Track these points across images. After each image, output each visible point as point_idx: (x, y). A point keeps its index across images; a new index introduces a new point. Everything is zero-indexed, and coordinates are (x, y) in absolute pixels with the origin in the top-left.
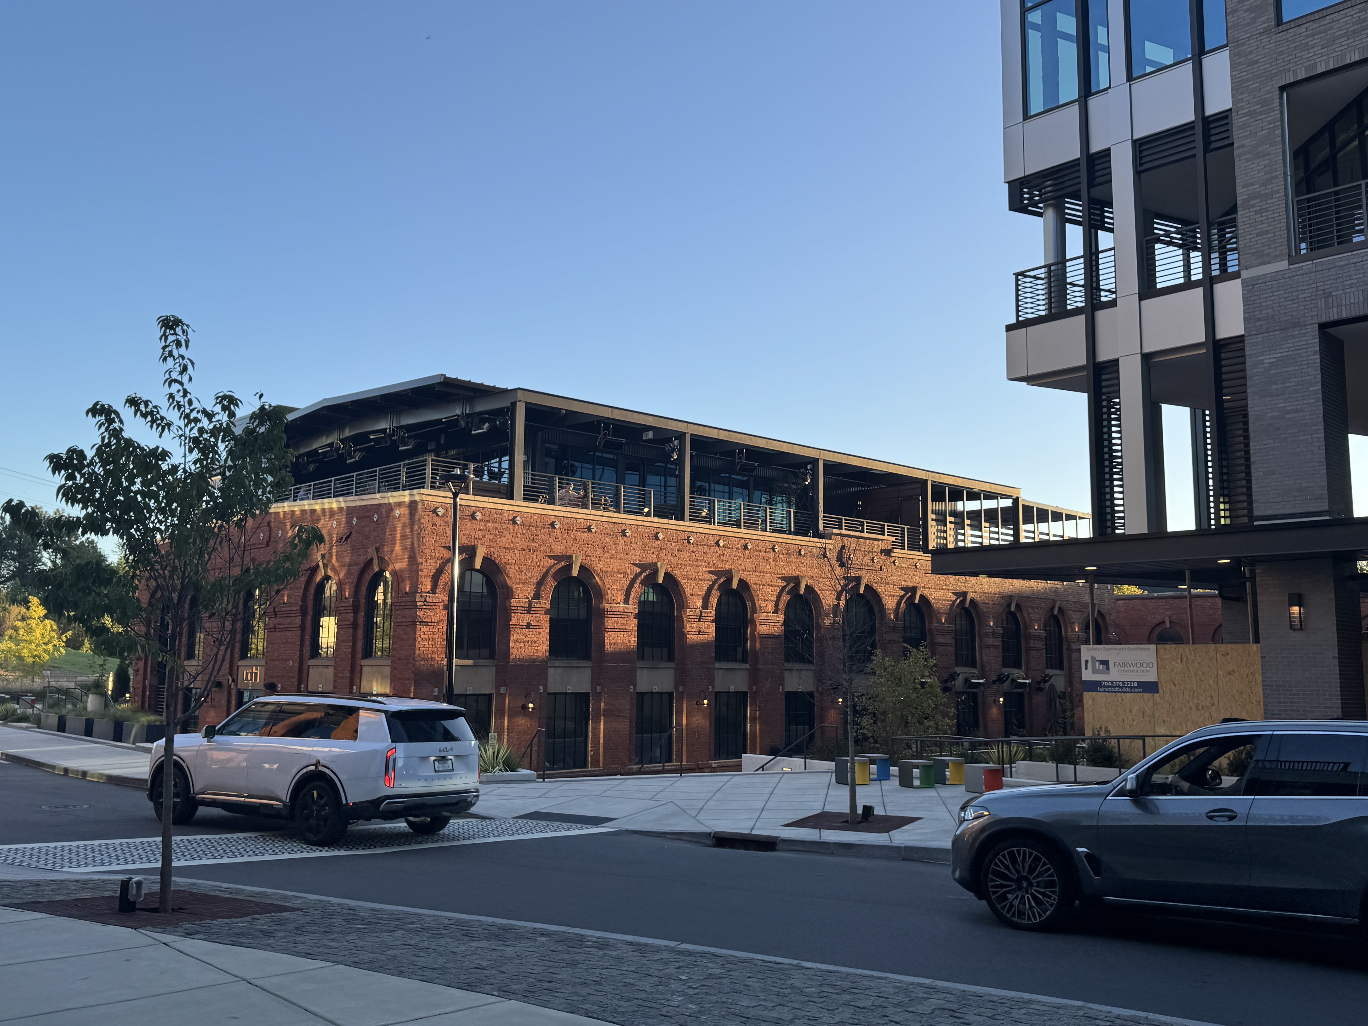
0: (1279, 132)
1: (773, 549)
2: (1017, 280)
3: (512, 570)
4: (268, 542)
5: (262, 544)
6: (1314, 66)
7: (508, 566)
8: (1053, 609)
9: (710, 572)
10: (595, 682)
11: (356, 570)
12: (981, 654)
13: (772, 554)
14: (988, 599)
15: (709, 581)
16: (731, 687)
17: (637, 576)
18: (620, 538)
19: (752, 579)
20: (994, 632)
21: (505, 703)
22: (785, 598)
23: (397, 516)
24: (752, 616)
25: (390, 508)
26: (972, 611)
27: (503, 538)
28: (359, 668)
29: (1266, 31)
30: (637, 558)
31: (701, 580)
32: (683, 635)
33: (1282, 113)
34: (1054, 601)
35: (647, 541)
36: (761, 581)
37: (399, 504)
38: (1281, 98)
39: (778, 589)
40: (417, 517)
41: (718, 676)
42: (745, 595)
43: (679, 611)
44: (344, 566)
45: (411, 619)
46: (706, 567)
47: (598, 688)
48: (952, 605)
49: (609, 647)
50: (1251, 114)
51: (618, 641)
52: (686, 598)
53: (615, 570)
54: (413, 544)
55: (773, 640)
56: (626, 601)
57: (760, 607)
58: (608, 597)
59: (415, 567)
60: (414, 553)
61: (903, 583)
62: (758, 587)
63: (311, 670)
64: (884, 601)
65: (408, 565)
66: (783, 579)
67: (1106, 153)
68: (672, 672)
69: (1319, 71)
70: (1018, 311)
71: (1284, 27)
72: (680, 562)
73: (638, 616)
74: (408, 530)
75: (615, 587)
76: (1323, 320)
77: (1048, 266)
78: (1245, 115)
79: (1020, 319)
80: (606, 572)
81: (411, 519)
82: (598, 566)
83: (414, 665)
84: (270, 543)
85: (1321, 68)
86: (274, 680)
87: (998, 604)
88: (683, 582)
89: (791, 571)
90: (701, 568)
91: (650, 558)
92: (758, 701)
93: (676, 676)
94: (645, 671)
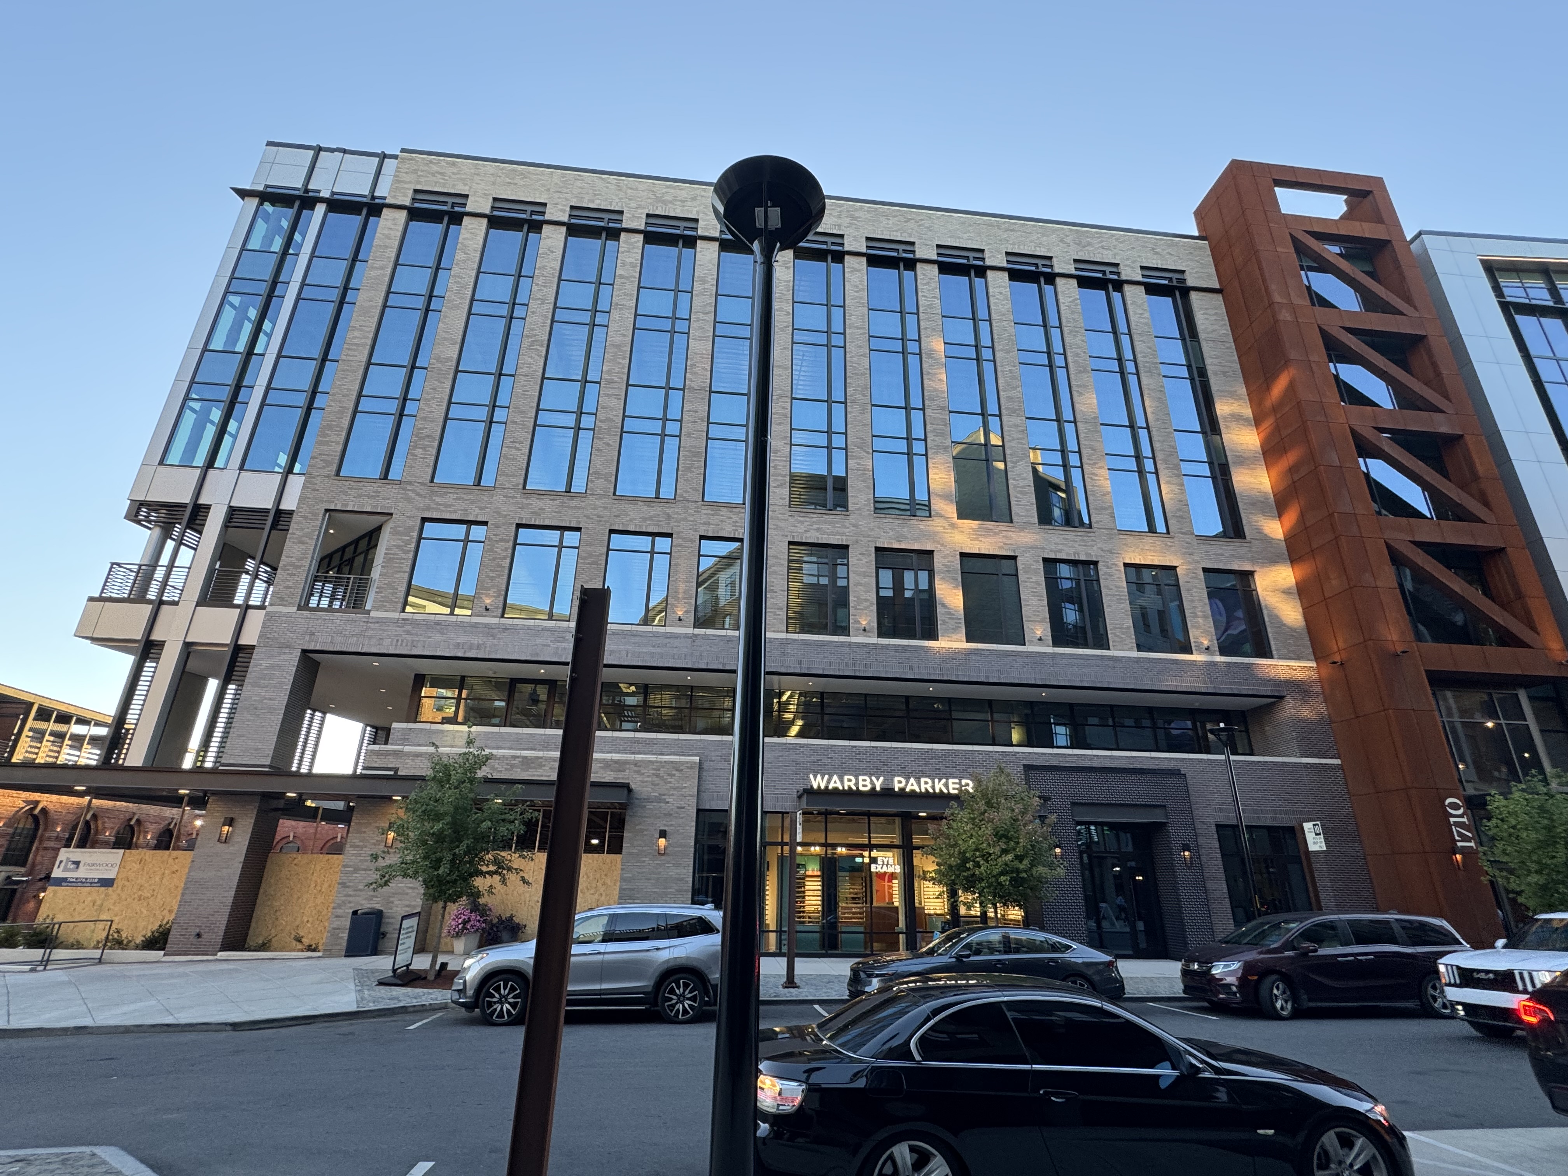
0: (317, 533)
2: (112, 567)
6: (347, 505)
14: (61, 810)
29: (328, 476)
33: (322, 523)
38: (325, 515)
48: (18, 812)
50: (305, 518)
67: (208, 507)
69: (348, 509)
70: (103, 589)
71: (338, 478)
76: (305, 648)
77: (140, 566)
78: (301, 517)
79: (104, 595)
85: (350, 508)
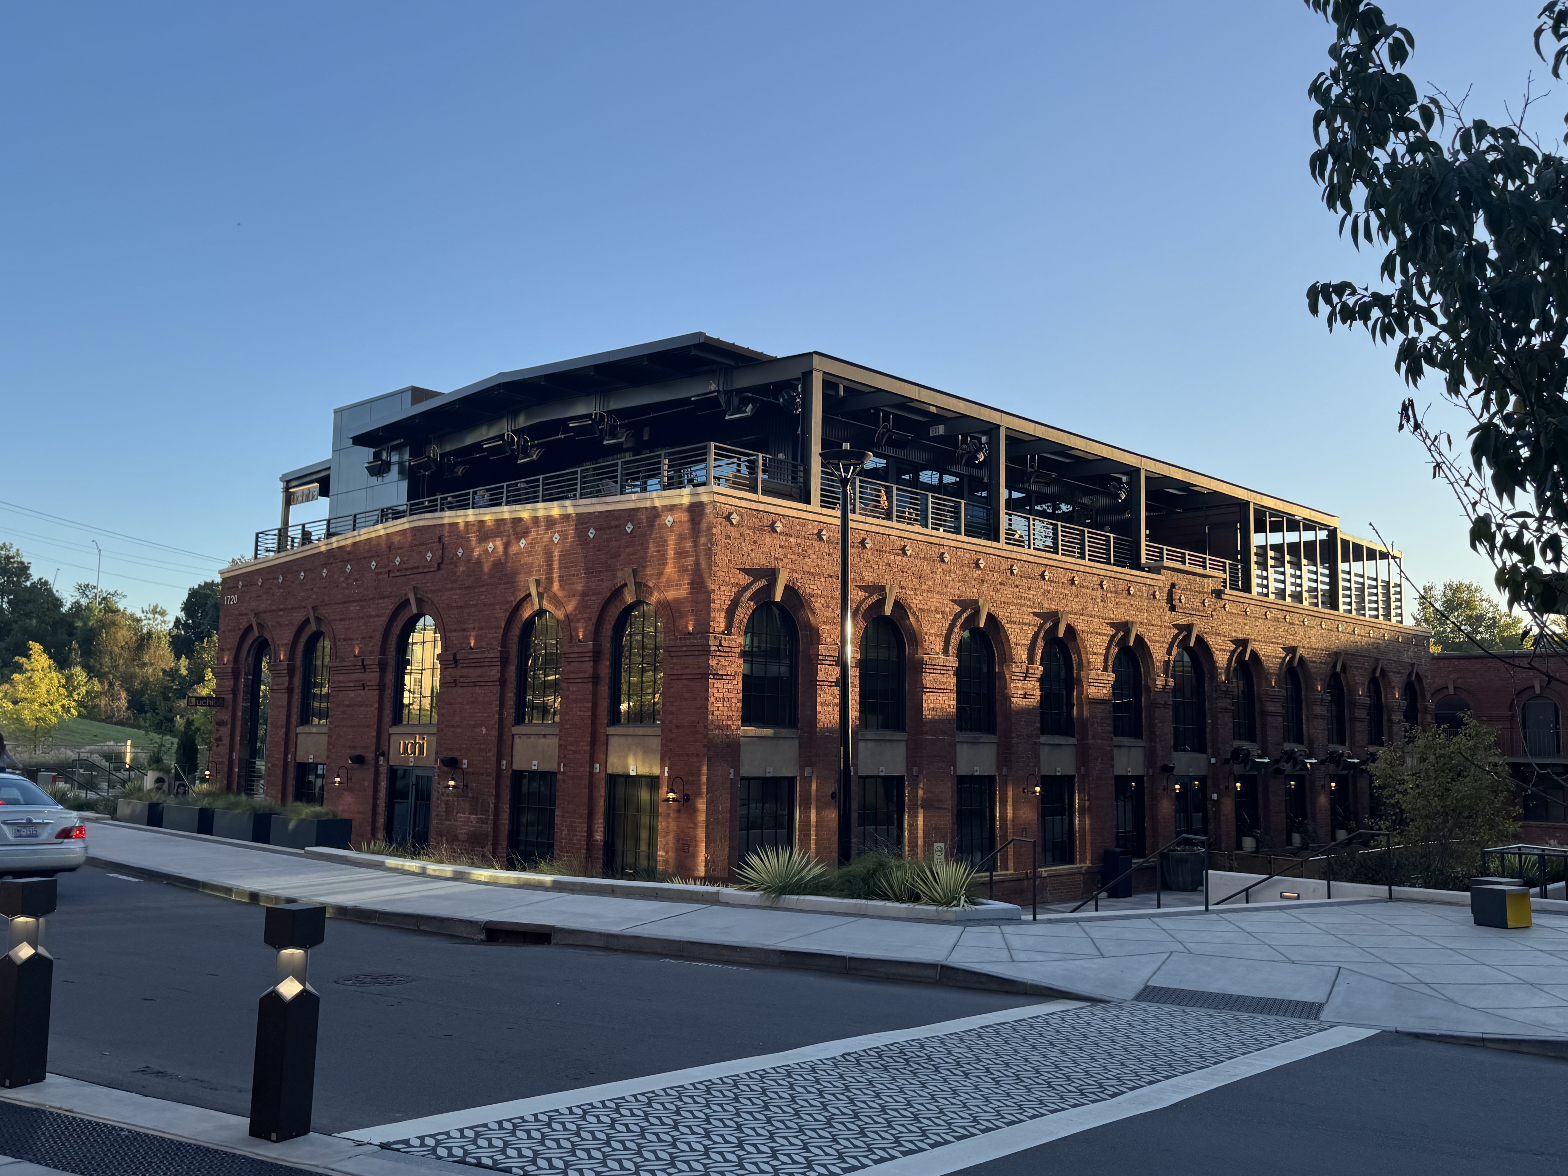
1: (1101, 585)
3: (818, 605)
4: (439, 564)
5: (429, 567)
7: (813, 599)
8: (1374, 670)
9: (1035, 614)
10: (912, 760)
11: (596, 603)
12: (1308, 727)
13: (1100, 591)
14: (1315, 656)
15: (1034, 625)
16: (1059, 769)
17: (957, 616)
18: (938, 565)
19: (1080, 625)
20: (1322, 699)
21: (810, 790)
22: (1114, 650)
23: (669, 525)
24: (1079, 674)
25: (654, 513)
26: (1299, 671)
27: (807, 560)
28: (604, 738)
30: (957, 592)
31: (1025, 624)
32: (1007, 698)
34: (1377, 660)
35: (967, 570)
36: (1089, 628)
37: (672, 508)
39: (1107, 639)
40: (704, 526)
41: (1044, 752)
42: (1071, 645)
43: (1001, 667)
44: (574, 596)
45: (701, 671)
46: (1031, 607)
47: (915, 769)
48: (1282, 664)
49: (927, 714)
51: (937, 706)
52: (1010, 648)
53: (933, 608)
54: (697, 564)
55: (1102, 707)
56: (946, 651)
57: (1089, 662)
58: (926, 645)
59: (702, 597)
60: (701, 577)
61: (1234, 634)
62: (1086, 635)
63: (517, 740)
64: (1216, 657)
65: (691, 593)
66: (1112, 625)
68: (994, 748)
72: (1003, 599)
73: (958, 673)
74: (688, 545)
75: (933, 631)
80: (923, 610)
81: (693, 529)
82: (915, 602)
83: (706, 736)
84: (442, 566)
86: (456, 754)
87: (1325, 663)
88: (1007, 626)
89: (1119, 615)
90: (1024, 609)
91: (971, 593)
92: (1087, 787)
93: (998, 753)
94: (965, 746)
